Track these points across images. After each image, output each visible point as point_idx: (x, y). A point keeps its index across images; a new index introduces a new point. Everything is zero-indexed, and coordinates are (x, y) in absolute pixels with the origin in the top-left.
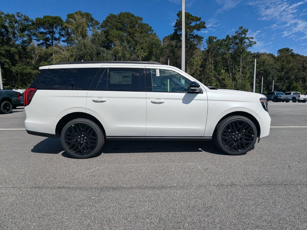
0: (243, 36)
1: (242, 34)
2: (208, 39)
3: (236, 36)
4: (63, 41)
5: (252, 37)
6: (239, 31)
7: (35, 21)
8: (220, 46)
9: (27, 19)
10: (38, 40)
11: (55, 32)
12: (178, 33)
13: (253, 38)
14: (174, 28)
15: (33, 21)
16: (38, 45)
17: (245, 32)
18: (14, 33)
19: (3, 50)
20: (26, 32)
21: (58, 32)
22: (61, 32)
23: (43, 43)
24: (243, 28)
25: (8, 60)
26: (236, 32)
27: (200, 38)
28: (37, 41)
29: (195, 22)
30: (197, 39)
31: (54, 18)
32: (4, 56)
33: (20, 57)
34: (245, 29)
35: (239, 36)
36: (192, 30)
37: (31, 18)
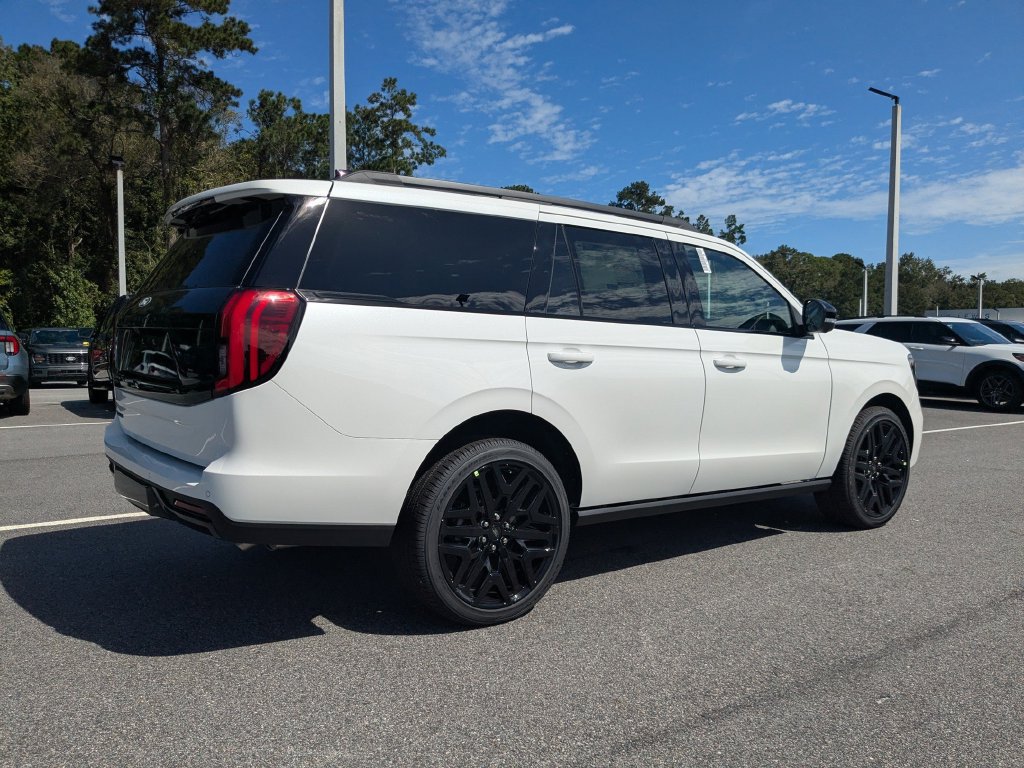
0: (400, 116)
1: (396, 111)
2: (257, 103)
3: (374, 111)
5: (431, 126)
6: (384, 94)
8: (317, 141)
12: (114, 45)
13: (432, 132)
14: (96, 19)
17: (404, 101)
24: (399, 86)
26: (374, 95)
27: (224, 93)
29: (204, 14)
30: (213, 92)
34: (404, 92)
35: (386, 115)
36: (190, 45)
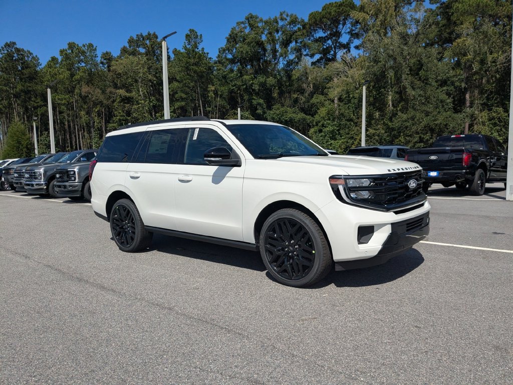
4: (357, 47)
7: (306, 20)
9: (294, 22)
10: (312, 56)
11: (341, 32)
15: (303, 21)
16: (313, 63)
18: (274, 51)
19: (256, 84)
20: (293, 45)
21: (349, 30)
22: (354, 28)
23: (321, 58)
25: (261, 101)
28: (310, 57)
31: (340, 5)
32: (257, 94)
33: (281, 94)
37: (300, 17)
